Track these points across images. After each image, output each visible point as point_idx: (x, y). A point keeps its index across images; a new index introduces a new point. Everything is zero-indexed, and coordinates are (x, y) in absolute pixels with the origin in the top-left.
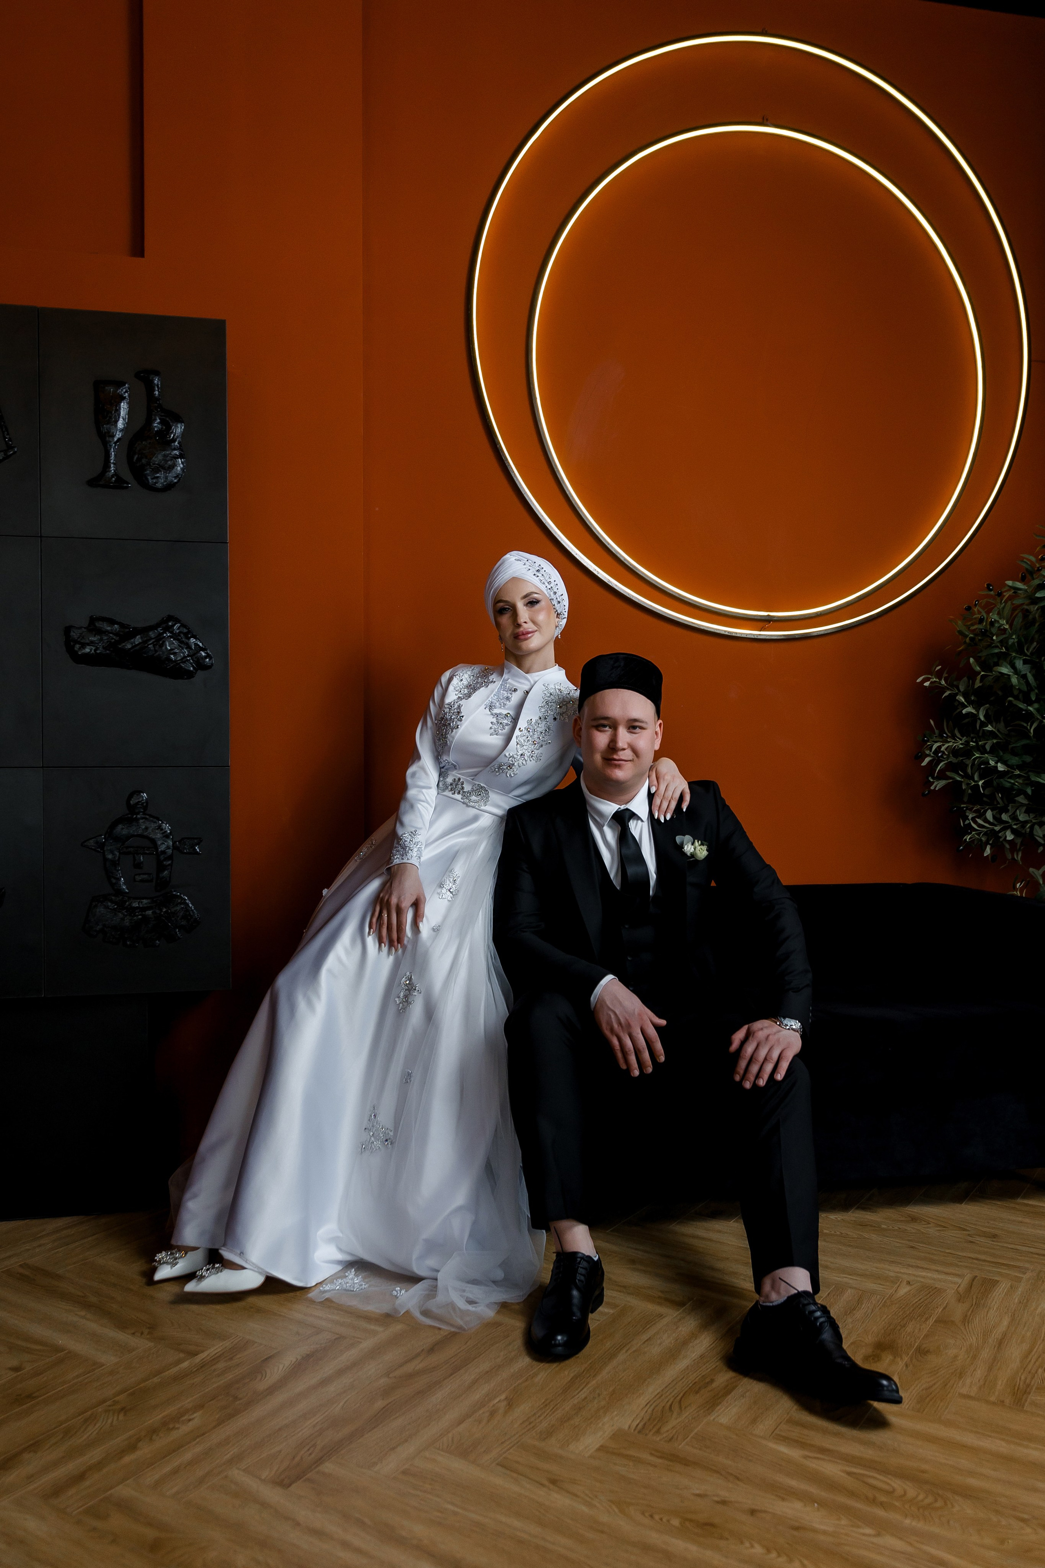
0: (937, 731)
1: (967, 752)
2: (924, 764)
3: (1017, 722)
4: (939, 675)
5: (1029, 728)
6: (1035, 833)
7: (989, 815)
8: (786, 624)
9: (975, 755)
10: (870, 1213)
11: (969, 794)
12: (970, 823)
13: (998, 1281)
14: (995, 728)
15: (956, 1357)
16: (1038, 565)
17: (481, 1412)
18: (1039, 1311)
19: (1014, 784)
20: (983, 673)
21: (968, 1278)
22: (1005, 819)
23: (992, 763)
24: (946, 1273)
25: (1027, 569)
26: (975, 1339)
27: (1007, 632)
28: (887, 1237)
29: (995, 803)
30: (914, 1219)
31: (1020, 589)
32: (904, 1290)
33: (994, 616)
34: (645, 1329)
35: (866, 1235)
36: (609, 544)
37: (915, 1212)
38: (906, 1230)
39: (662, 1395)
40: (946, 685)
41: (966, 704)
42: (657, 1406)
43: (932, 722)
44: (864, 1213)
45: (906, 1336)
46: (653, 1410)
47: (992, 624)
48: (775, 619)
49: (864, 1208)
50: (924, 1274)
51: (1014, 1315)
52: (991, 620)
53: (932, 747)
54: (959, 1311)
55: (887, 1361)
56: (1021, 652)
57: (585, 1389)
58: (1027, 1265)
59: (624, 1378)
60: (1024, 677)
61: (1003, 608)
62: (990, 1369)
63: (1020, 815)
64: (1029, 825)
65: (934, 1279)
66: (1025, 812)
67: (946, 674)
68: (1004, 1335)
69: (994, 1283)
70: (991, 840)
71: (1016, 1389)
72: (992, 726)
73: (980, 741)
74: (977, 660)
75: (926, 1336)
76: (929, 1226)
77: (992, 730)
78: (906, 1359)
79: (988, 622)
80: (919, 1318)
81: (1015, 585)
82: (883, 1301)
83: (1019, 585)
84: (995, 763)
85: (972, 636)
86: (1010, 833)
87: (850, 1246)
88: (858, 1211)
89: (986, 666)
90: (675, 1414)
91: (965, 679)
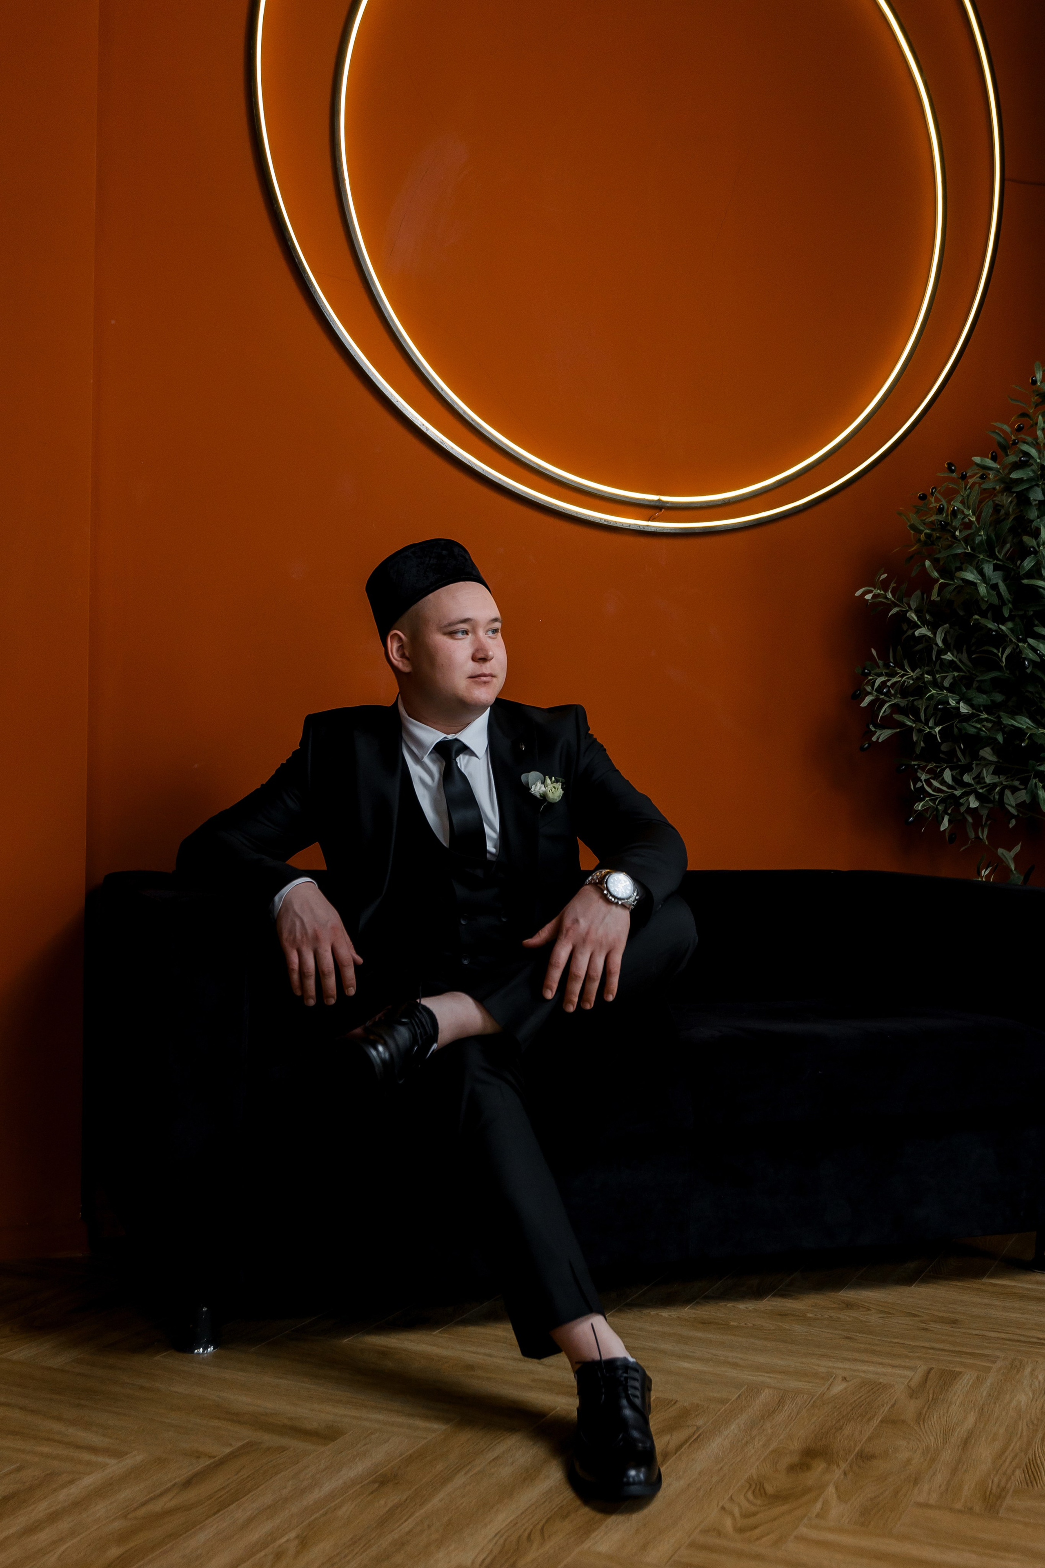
0: (880, 663)
1: (919, 689)
2: (864, 704)
3: (985, 648)
4: (885, 586)
5: (1000, 656)
6: (1006, 801)
7: (947, 775)
8: (682, 513)
9: (931, 691)
10: (791, 1301)
11: (922, 747)
12: (923, 785)
13: (961, 1372)
14: (956, 658)
15: (909, 1461)
16: (1013, 438)
17: (263, 1553)
18: (1014, 1403)
19: (980, 729)
20: (942, 581)
21: (922, 1369)
22: (967, 781)
23: (953, 703)
24: (893, 1366)
25: (999, 444)
26: (932, 1439)
27: (973, 526)
28: (815, 1327)
29: (955, 760)
30: (849, 1306)
31: (990, 469)
32: (838, 1388)
33: (957, 505)
34: (490, 1447)
35: (786, 1326)
36: (442, 390)
37: (850, 1297)
38: (838, 1318)
39: (517, 1523)
40: (893, 599)
41: (919, 623)
42: (509, 1536)
43: (874, 652)
44: (784, 1300)
45: (842, 1440)
46: (506, 1540)
47: (954, 513)
48: (669, 505)
49: (784, 1294)
50: (865, 1368)
51: (982, 1409)
52: (954, 508)
53: (874, 682)
54: (911, 1408)
55: (820, 1469)
56: (992, 555)
57: (409, 1521)
58: (998, 1353)
59: (464, 1504)
60: (995, 587)
61: (968, 496)
62: (954, 1471)
63: (987, 777)
64: (998, 788)
65: (877, 1373)
66: (993, 773)
67: (894, 583)
68: (971, 1433)
69: (956, 1375)
70: (949, 809)
71: (988, 1493)
72: (953, 655)
73: (937, 674)
74: (935, 562)
75: (870, 1439)
76: (869, 1312)
77: (953, 660)
78: (844, 1466)
79: (949, 512)
80: (859, 1419)
81: (984, 463)
82: (812, 1401)
83: (989, 462)
84: (956, 703)
85: (928, 531)
86: (974, 799)
87: (765, 1339)
88: (774, 1299)
89: (946, 573)
90: (535, 1545)
91: (918, 593)
